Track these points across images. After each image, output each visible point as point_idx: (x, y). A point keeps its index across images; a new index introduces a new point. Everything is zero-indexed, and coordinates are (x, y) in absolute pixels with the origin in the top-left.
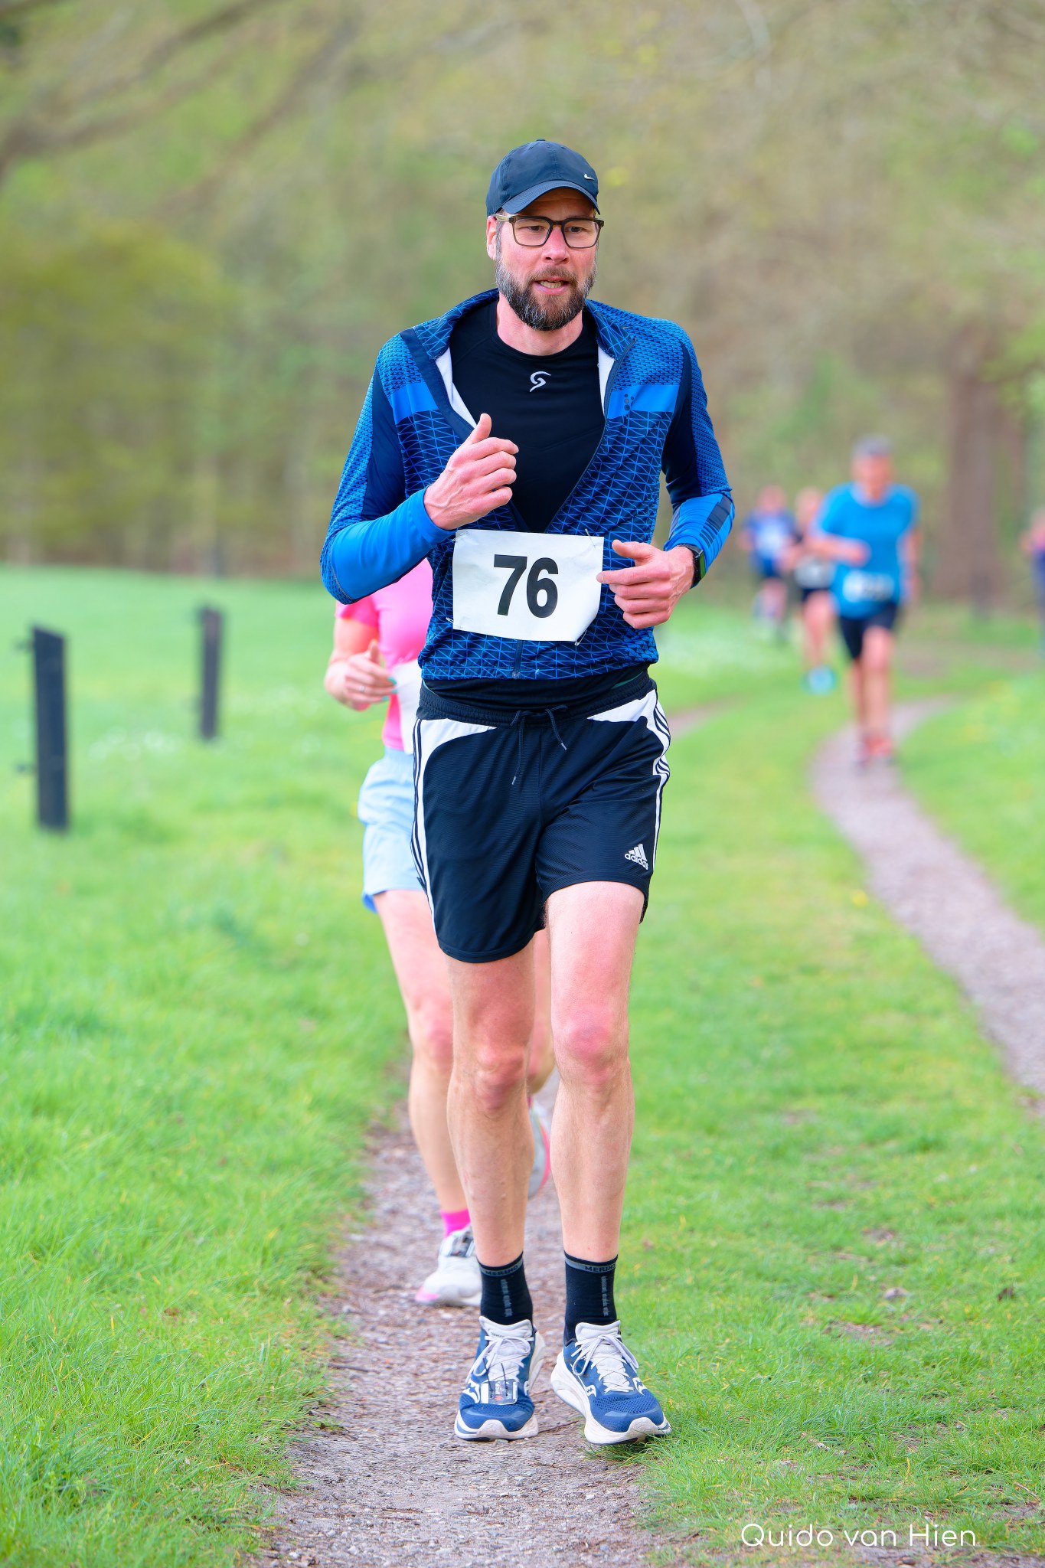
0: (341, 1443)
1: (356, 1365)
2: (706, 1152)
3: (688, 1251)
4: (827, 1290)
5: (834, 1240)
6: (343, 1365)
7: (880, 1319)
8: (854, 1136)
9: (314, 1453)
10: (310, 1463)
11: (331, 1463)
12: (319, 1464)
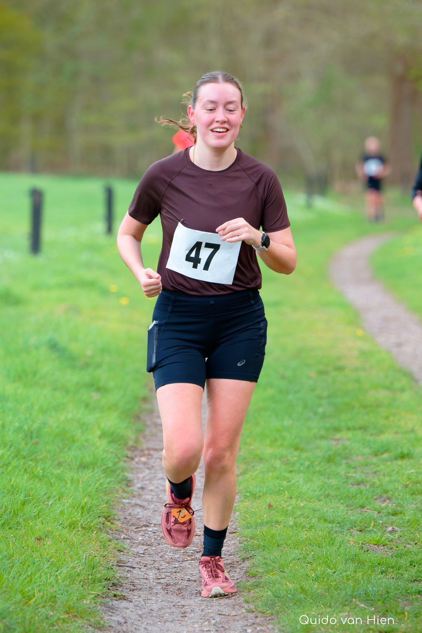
0: (124, 604)
1: (129, 564)
2: (295, 459)
3: (290, 508)
4: (359, 528)
5: (361, 503)
6: (123, 565)
7: (386, 542)
8: (367, 451)
9: (111, 609)
10: (110, 614)
11: (120, 614)
12: (114, 614)
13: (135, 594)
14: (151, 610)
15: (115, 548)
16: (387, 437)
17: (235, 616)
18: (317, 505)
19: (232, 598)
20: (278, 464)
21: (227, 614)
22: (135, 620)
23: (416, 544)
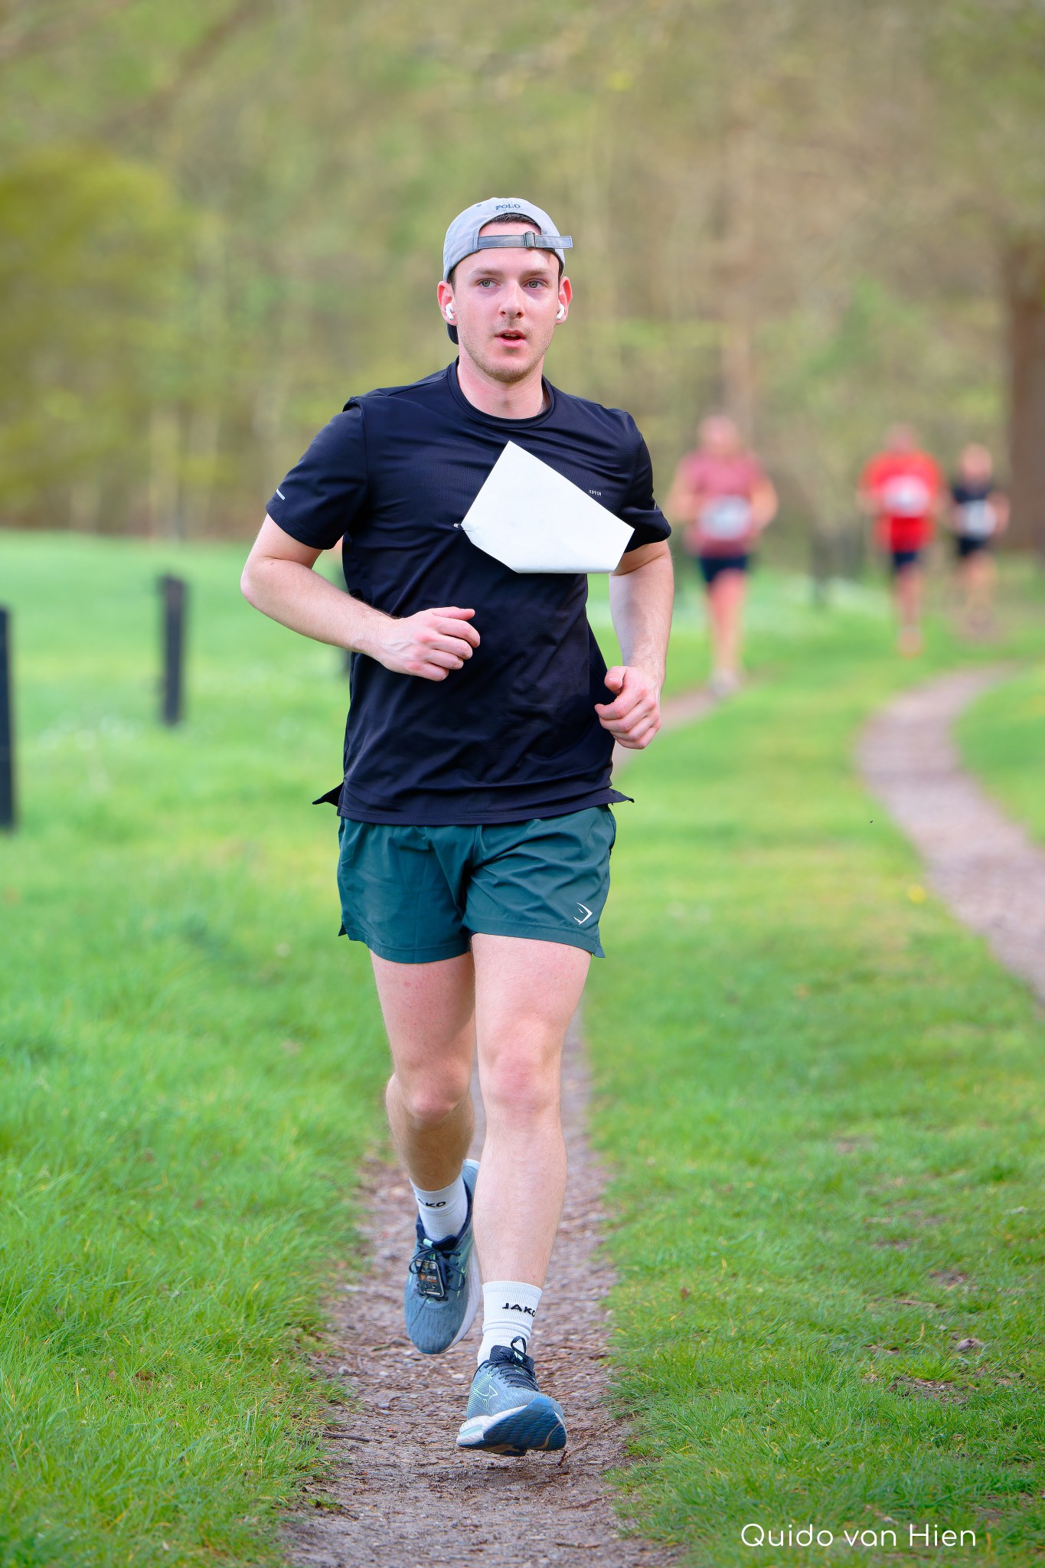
0: (340, 1523)
1: (355, 1433)
2: (750, 1185)
3: (731, 1299)
4: (890, 1342)
5: (898, 1284)
6: (340, 1433)
7: (952, 1374)
8: (916, 1164)
9: (309, 1535)
10: (305, 1546)
11: (329, 1547)
12: (315, 1548)
13: (366, 1500)
14: (402, 1537)
15: (323, 1396)
16: (964, 1133)
17: (595, 1547)
18: (796, 1291)
19: (589, 1508)
20: (708, 1196)
21: (576, 1544)
22: (362, 1559)
23: (1022, 1376)
